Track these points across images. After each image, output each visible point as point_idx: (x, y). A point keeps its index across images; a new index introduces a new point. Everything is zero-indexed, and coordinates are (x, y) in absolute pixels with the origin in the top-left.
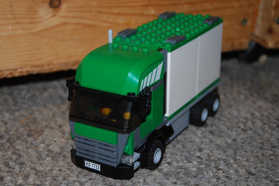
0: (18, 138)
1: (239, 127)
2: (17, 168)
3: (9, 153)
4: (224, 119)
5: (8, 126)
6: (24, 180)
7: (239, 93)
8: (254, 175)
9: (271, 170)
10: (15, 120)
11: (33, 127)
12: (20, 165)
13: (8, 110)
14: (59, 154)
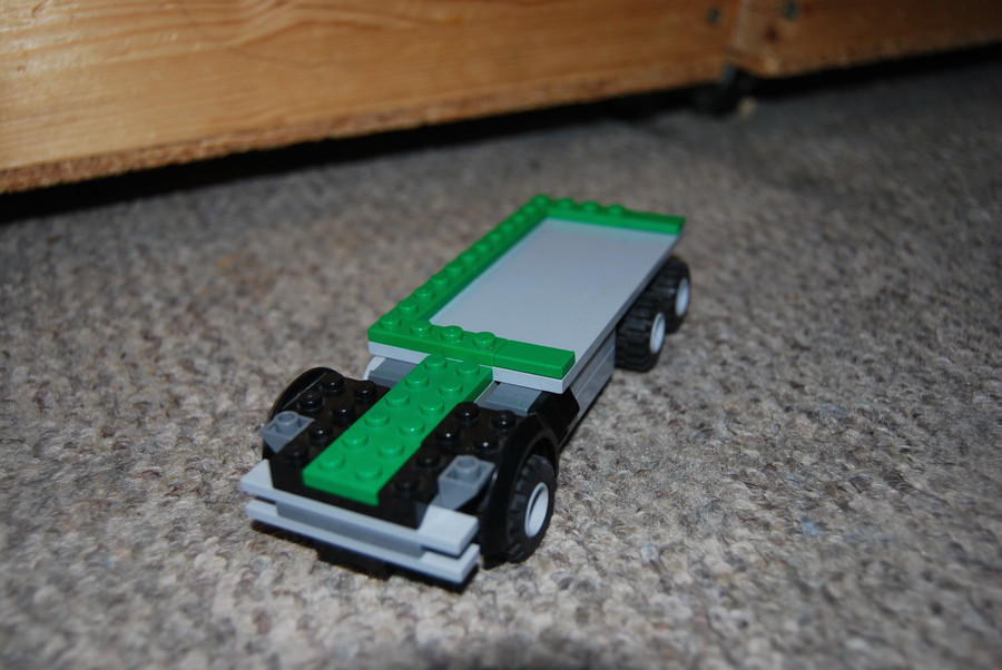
0: (215, 301)
2: (215, 373)
3: (194, 337)
5: (190, 275)
6: (233, 400)
8: (808, 349)
10: (204, 261)
11: (249, 274)
12: (222, 366)
13: (188, 241)
14: (319, 332)
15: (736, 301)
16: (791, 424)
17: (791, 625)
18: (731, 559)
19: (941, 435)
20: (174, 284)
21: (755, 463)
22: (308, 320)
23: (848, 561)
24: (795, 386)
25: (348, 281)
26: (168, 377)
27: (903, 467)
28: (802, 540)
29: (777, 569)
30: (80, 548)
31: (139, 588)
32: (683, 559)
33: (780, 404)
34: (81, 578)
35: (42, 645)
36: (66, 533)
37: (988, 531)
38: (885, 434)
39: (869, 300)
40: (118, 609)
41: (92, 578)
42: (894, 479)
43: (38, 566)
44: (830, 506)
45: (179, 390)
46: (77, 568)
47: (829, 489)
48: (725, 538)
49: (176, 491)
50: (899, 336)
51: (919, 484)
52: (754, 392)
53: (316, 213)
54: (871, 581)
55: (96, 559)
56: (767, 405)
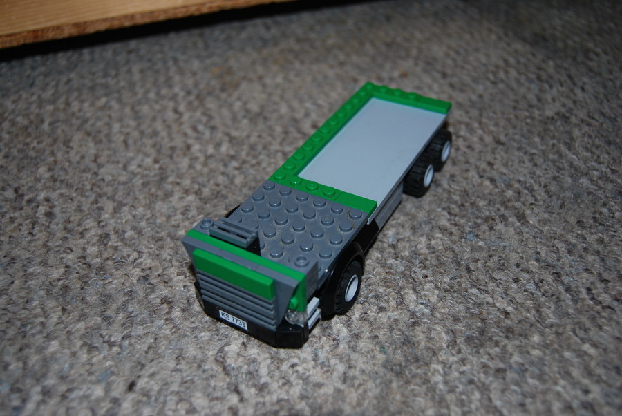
0: (210, 94)
1: (488, 79)
2: (207, 134)
3: (198, 113)
4: (469, 67)
5: (198, 77)
6: (215, 149)
7: (490, 31)
8: (503, 144)
9: (525, 138)
10: (205, 69)
11: (228, 79)
12: (211, 130)
13: (198, 57)
14: (259, 114)
15: (475, 113)
16: (481, 185)
17: (447, 280)
18: (429, 247)
19: (554, 198)
20: (190, 82)
21: (456, 203)
22: (254, 107)
23: (484, 254)
24: (490, 164)
25: (277, 86)
26: (185, 135)
27: (528, 212)
28: (465, 242)
29: (450, 254)
30: (144, 215)
31: (169, 235)
32: (407, 245)
33: (478, 173)
34: (144, 229)
35: (129, 256)
36: (138, 208)
37: (557, 248)
38: (527, 194)
39: (548, 118)
40: (160, 243)
41: (149, 229)
42: (521, 217)
43: (126, 222)
44: (485, 227)
45: (190, 141)
46: (143, 224)
47: (487, 219)
48: (430, 237)
49: (187, 192)
50: (555, 142)
51: (532, 221)
52: (467, 165)
53: (265, 43)
54: (491, 264)
55: (151, 221)
56: (472, 174)
